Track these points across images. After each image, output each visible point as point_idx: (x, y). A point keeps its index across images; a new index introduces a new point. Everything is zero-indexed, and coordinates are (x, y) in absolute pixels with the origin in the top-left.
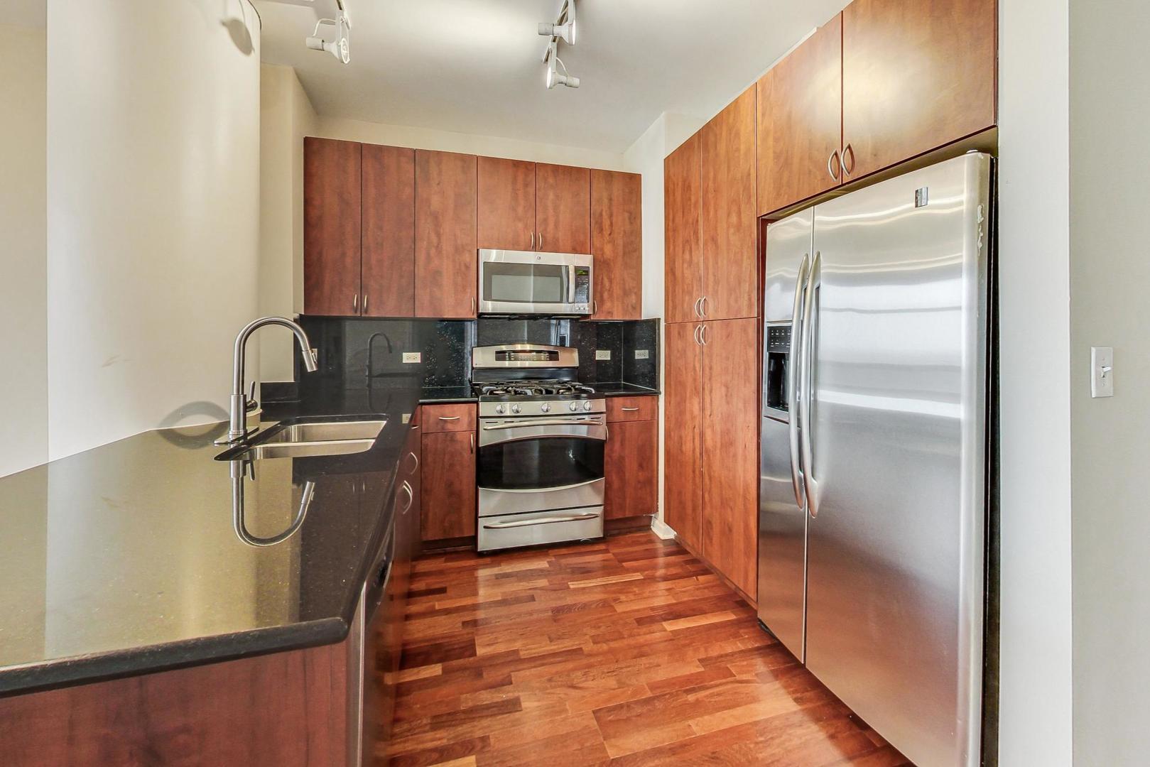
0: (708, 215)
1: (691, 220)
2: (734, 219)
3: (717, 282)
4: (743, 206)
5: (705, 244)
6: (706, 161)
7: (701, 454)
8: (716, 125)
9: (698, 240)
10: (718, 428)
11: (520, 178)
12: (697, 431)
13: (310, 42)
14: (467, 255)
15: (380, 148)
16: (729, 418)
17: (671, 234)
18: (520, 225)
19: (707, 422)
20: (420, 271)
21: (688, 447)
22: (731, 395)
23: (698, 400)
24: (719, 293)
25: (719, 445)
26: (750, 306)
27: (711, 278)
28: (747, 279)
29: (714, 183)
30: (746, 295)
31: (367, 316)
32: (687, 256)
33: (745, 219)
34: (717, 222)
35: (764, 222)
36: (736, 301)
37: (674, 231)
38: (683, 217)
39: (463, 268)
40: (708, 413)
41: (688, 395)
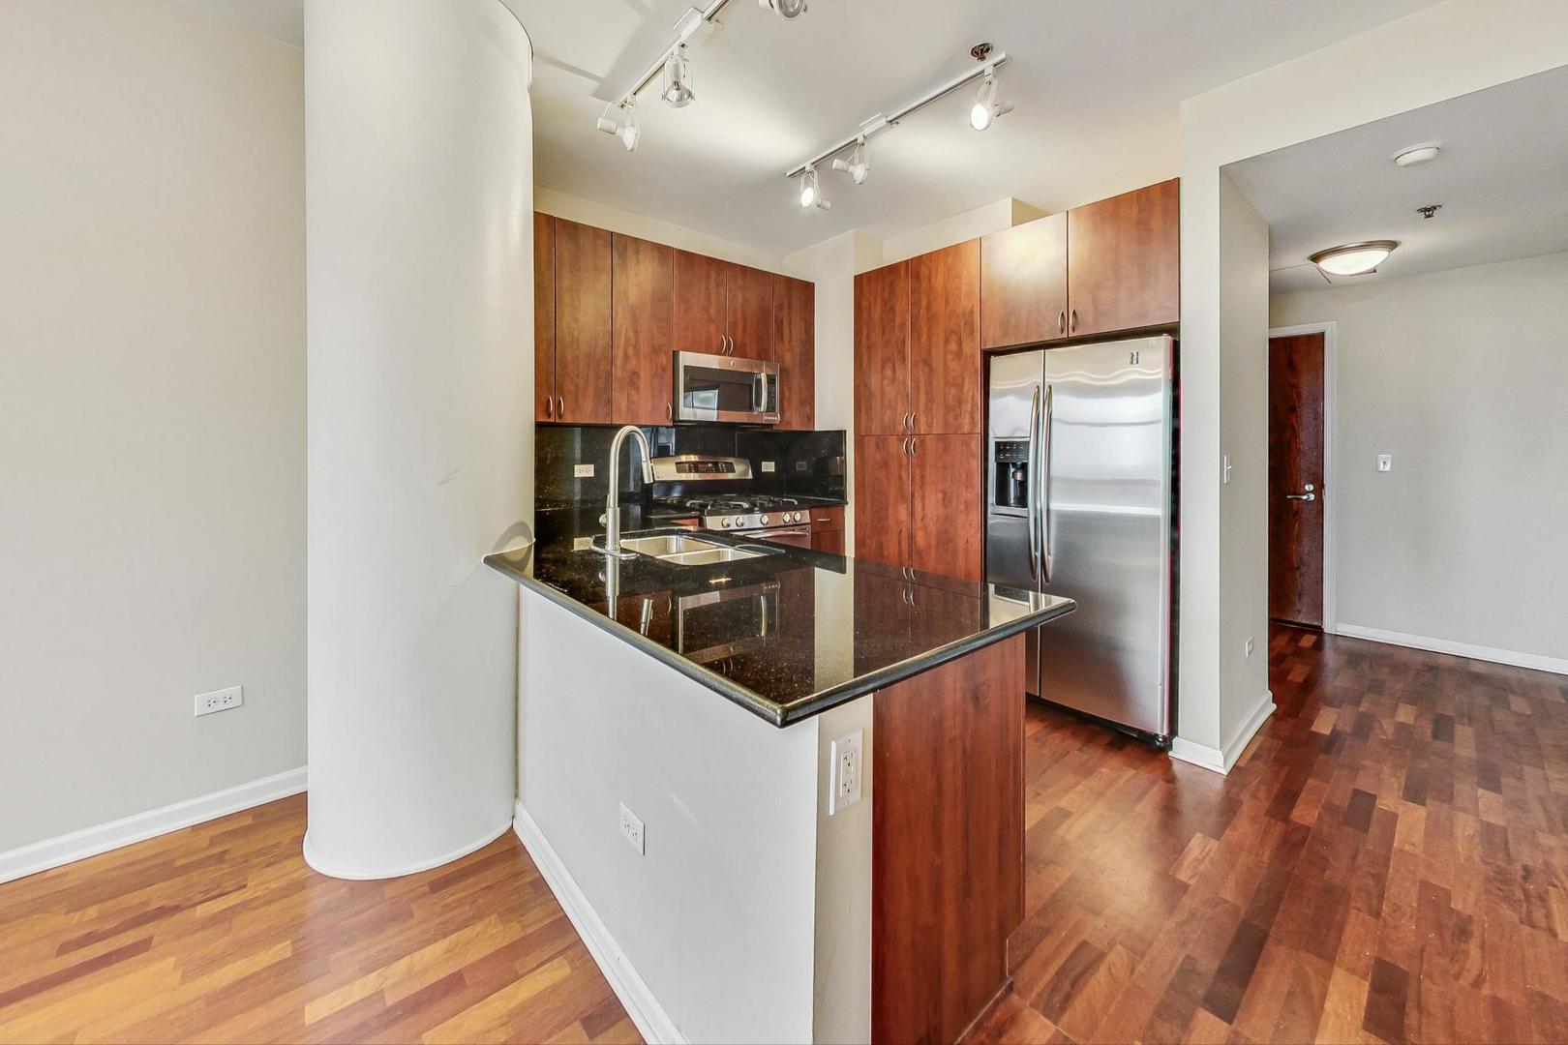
0: (919, 338)
1: (894, 340)
2: (953, 347)
3: (930, 400)
4: (964, 338)
5: (915, 364)
6: (915, 291)
7: (910, 555)
8: (931, 261)
9: (904, 360)
10: (933, 528)
11: (713, 276)
12: (904, 534)
13: (601, 123)
14: (664, 357)
15: (575, 226)
16: (947, 522)
17: (864, 349)
18: (713, 327)
19: (919, 524)
20: (618, 372)
21: (891, 550)
22: (950, 499)
23: (905, 506)
24: (934, 410)
25: (933, 542)
26: (973, 423)
27: (922, 397)
28: (970, 401)
29: (928, 311)
30: (968, 415)
31: (561, 421)
32: (889, 373)
33: (967, 348)
34: (930, 346)
35: (987, 355)
36: (956, 419)
37: (869, 347)
38: (883, 333)
39: (660, 371)
40: (918, 517)
41: (891, 502)
